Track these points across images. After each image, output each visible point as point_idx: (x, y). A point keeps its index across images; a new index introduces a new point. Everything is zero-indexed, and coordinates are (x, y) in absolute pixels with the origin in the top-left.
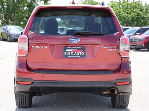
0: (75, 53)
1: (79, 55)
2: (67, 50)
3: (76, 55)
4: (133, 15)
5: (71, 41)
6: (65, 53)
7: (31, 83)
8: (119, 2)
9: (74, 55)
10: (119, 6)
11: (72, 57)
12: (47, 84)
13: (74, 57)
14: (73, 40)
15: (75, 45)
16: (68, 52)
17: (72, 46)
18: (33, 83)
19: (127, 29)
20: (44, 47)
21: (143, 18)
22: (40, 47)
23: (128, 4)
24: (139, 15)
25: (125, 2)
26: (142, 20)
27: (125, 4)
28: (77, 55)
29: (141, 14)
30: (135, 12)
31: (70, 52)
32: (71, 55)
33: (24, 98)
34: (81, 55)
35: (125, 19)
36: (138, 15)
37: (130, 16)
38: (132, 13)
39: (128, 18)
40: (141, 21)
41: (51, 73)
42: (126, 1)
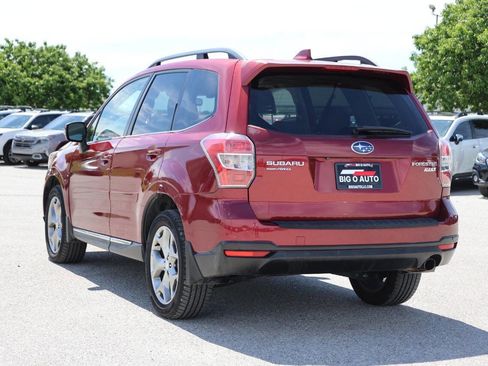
0: (362, 179)
1: (369, 183)
2: (344, 172)
3: (362, 183)
4: (48, 81)
5: (357, 150)
6: (342, 179)
7: (267, 253)
8: (8, 45)
9: (358, 183)
10: (9, 56)
11: (356, 187)
12: (308, 253)
13: (361, 187)
14: (360, 147)
15: (360, 159)
16: (346, 175)
17: (354, 161)
18: (272, 253)
19: (56, 116)
20: (298, 163)
21: (74, 90)
22: (288, 163)
23: (32, 52)
24: (62, 82)
25: (24, 47)
26: (72, 95)
27: (24, 52)
28: (366, 184)
29: (67, 79)
30: (53, 73)
31: (351, 176)
32: (352, 183)
33: (203, 294)
34: (373, 183)
35: (28, 90)
36: (62, 80)
37: (42, 82)
38: (46, 76)
39: (37, 88)
40: (68, 97)
41: (321, 228)
42: (27, 45)
